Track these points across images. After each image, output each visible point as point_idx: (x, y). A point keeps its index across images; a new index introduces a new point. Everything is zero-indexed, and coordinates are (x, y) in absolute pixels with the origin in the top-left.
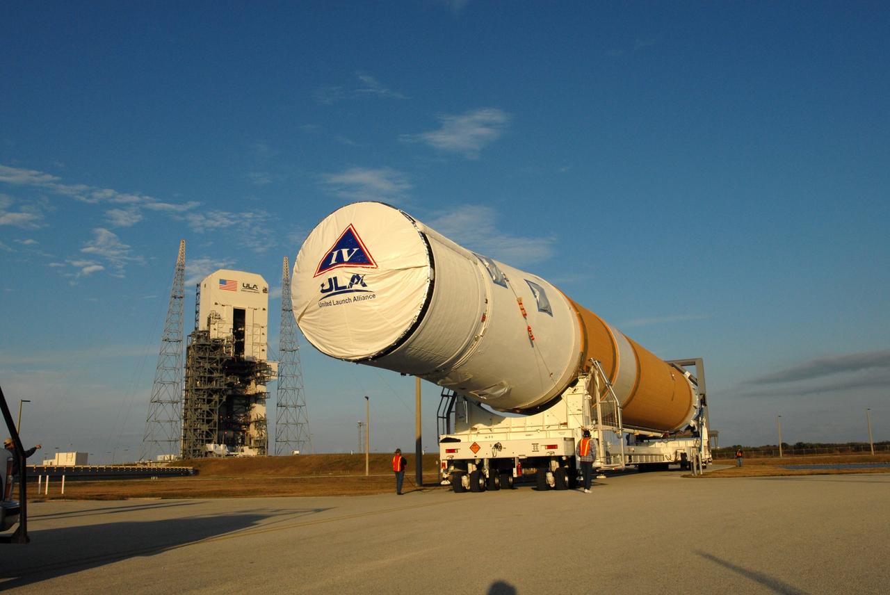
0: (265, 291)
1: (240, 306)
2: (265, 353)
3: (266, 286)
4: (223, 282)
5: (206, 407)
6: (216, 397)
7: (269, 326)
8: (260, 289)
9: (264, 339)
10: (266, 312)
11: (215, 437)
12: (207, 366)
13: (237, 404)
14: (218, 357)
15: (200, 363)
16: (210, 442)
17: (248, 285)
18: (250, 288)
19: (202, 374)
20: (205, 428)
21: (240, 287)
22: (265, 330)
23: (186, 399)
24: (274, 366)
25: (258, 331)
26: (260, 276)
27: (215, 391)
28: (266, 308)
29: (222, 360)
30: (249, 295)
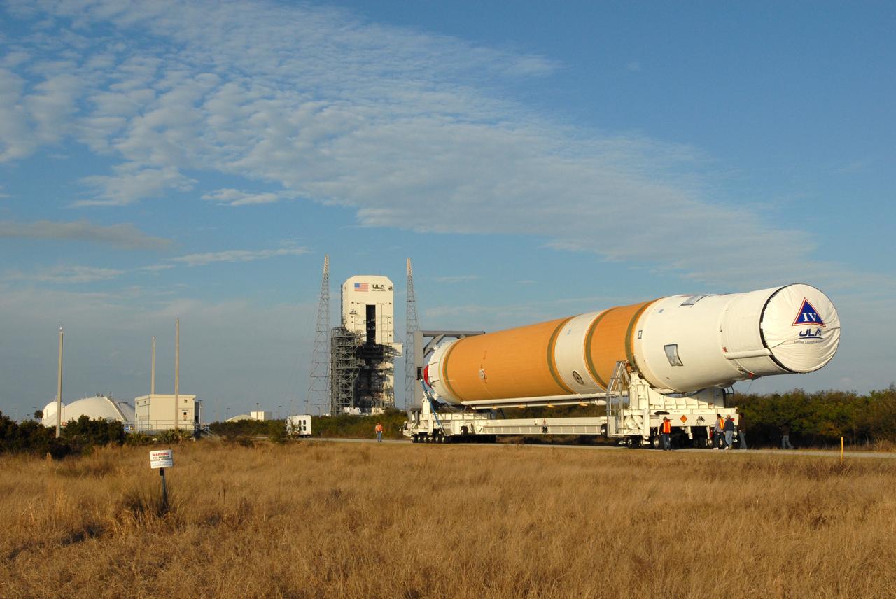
0: (390, 289)
1: (371, 303)
2: (392, 337)
3: (392, 285)
4: (357, 285)
5: (345, 382)
6: (352, 375)
7: (395, 316)
8: (387, 288)
9: (391, 327)
10: (392, 306)
11: (352, 403)
12: (344, 352)
13: (375, 376)
14: (352, 346)
15: (339, 350)
16: (347, 406)
17: (377, 286)
18: (378, 288)
19: (341, 359)
20: (344, 396)
21: (370, 288)
22: (392, 320)
23: (332, 376)
24: (399, 348)
25: (385, 321)
26: (386, 278)
27: (351, 370)
28: (392, 302)
29: (354, 347)
30: (378, 293)
